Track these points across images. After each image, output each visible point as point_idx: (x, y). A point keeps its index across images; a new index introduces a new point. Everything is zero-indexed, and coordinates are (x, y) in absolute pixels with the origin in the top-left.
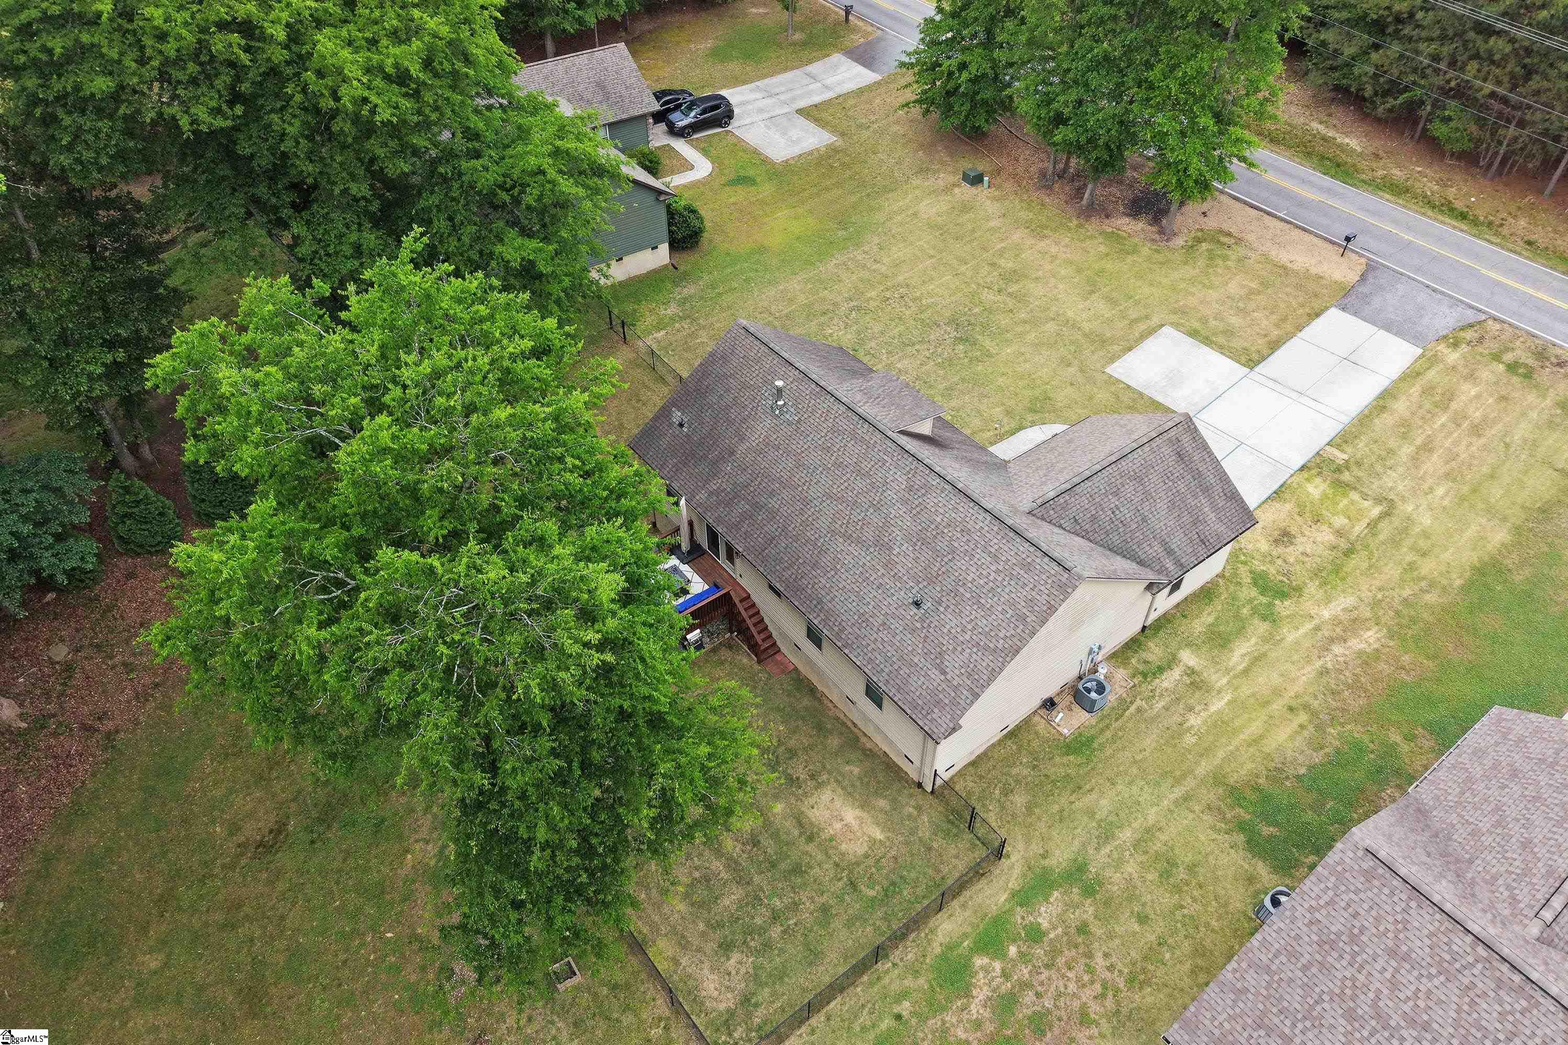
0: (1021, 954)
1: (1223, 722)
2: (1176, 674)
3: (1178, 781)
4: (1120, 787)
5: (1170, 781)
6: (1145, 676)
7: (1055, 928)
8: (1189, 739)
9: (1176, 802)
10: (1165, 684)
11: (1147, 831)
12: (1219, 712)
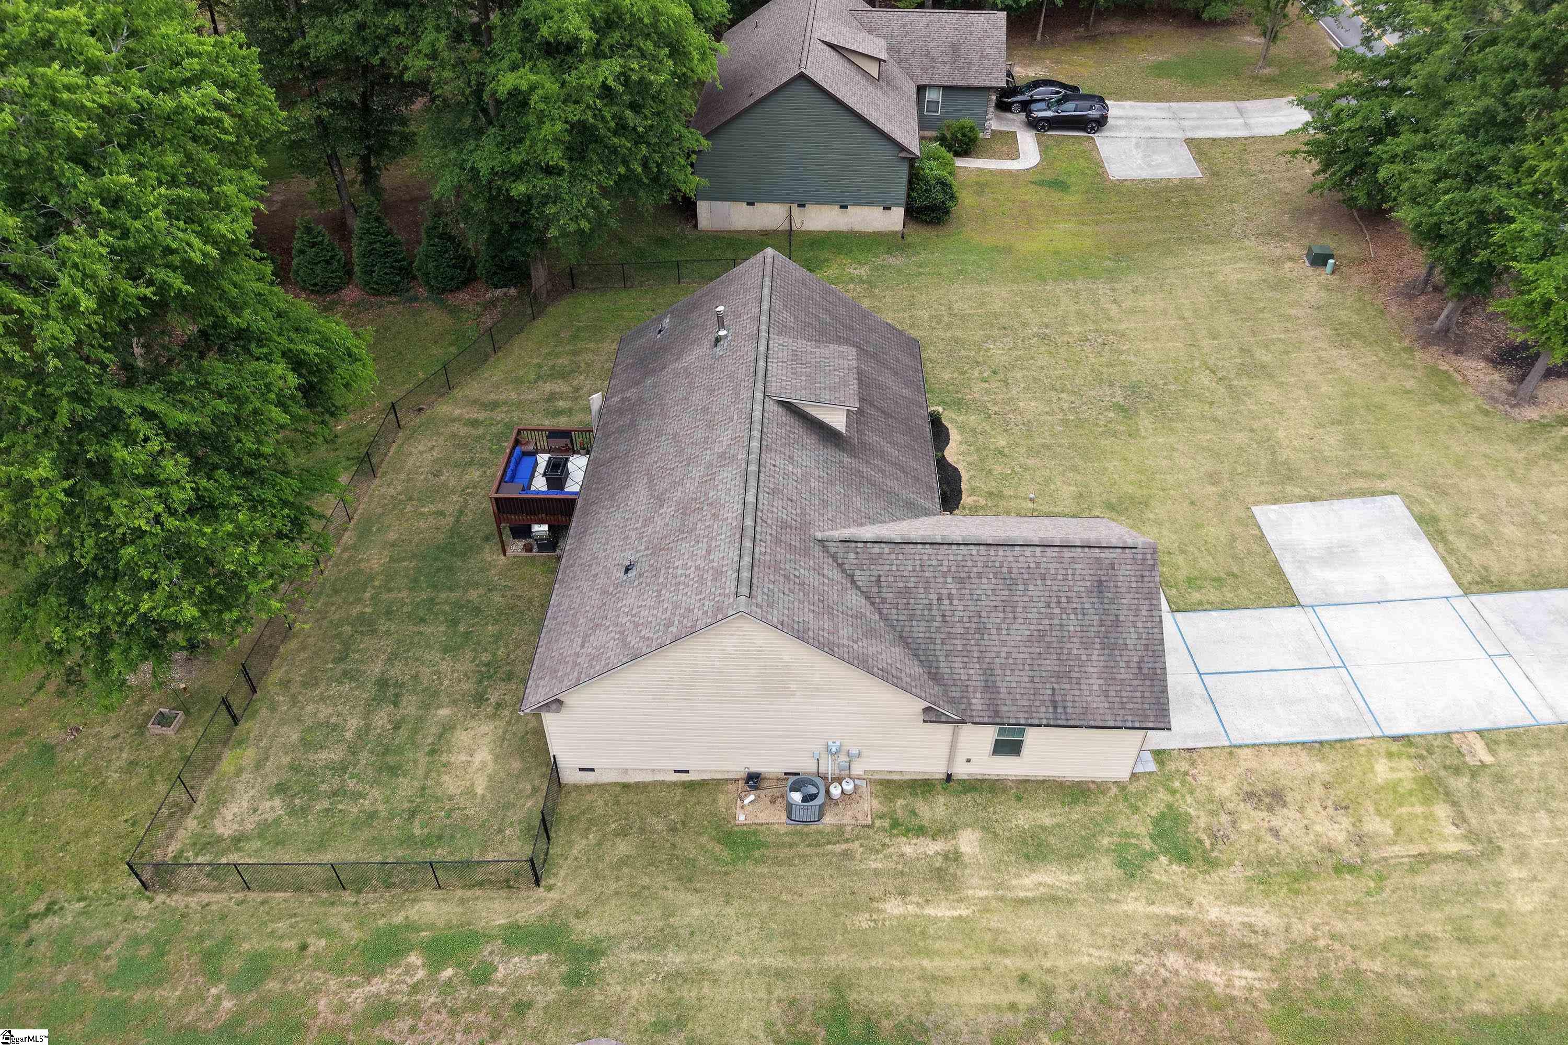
0: (449, 982)
1: (923, 933)
2: (934, 847)
3: (794, 951)
4: (730, 911)
5: (787, 943)
6: (895, 824)
7: (501, 985)
8: (862, 921)
9: (764, 971)
10: (908, 850)
11: (702, 973)
12: (935, 920)
